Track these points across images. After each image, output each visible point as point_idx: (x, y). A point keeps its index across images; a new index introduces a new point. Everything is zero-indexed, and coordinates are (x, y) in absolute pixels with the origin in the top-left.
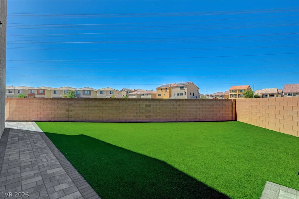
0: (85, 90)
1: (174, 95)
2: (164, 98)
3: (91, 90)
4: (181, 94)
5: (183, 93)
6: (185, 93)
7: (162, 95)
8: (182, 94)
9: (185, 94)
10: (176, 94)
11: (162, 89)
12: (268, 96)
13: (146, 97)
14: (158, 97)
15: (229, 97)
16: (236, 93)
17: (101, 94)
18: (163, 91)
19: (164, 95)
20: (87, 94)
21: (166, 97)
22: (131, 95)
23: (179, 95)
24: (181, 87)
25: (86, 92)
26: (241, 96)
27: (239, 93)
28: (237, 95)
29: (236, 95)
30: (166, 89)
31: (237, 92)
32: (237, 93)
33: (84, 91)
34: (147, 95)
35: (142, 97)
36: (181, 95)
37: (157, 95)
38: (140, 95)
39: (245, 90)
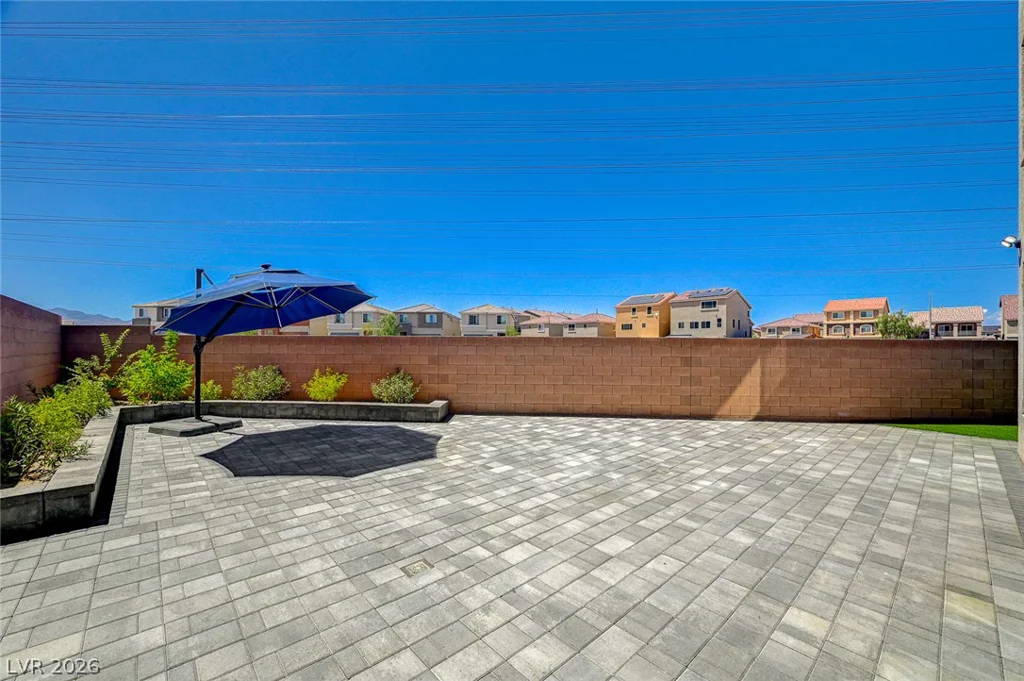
0: (425, 314)
1: (681, 325)
2: (642, 336)
3: (442, 313)
4: (703, 323)
5: (711, 321)
6: (719, 320)
7: (637, 326)
8: (707, 325)
9: (719, 325)
10: (687, 323)
11: (634, 310)
12: (956, 329)
13: (580, 333)
14: (620, 334)
15: (825, 332)
16: (847, 322)
17: (471, 323)
18: (637, 314)
19: (644, 326)
20: (431, 325)
21: (652, 332)
22: (530, 327)
23: (697, 327)
24: (703, 304)
25: (428, 319)
26: (863, 330)
27: (858, 321)
28: (852, 326)
29: (847, 326)
30: (649, 309)
31: (852, 317)
32: (851, 321)
33: (422, 315)
34: (585, 326)
35: (567, 333)
36: (703, 327)
37: (618, 328)
38: (560, 327)
39: (876, 312)
